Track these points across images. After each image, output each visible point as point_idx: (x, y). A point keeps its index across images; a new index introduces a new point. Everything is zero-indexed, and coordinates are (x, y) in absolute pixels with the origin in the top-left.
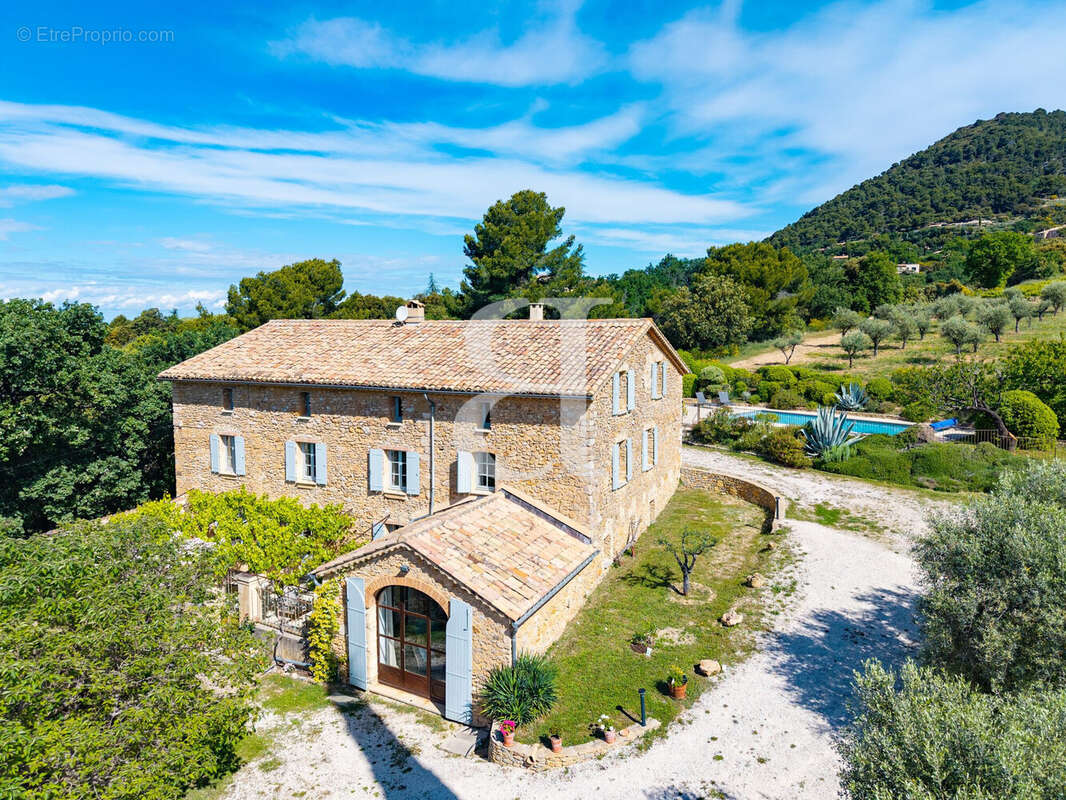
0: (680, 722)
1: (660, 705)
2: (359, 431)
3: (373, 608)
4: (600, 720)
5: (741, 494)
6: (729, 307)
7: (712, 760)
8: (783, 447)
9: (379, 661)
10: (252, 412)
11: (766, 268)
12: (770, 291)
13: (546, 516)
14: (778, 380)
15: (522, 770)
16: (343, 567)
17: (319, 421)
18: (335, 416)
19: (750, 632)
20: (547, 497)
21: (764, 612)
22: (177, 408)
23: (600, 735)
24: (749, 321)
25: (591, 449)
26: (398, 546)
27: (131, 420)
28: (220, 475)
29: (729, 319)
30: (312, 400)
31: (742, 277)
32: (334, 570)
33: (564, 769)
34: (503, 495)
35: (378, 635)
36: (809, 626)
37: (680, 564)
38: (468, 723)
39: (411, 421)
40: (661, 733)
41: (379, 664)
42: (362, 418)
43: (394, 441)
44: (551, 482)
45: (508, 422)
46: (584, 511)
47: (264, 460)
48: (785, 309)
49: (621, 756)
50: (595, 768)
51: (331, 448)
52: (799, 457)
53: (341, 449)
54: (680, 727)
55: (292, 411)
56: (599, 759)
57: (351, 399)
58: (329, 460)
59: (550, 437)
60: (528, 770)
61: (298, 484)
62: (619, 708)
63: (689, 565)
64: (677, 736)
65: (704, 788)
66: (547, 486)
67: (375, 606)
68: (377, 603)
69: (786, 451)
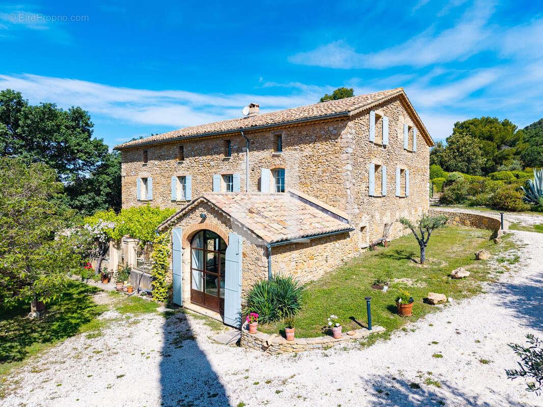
0: (404, 330)
1: (388, 319)
2: (208, 165)
3: (188, 249)
4: (329, 319)
5: (472, 224)
6: (468, 151)
7: (431, 357)
8: (506, 198)
9: (191, 287)
10: (156, 162)
11: (493, 129)
12: (497, 143)
13: (317, 206)
14: (502, 179)
15: (259, 352)
16: (171, 222)
17: (188, 162)
18: (196, 157)
19: (475, 282)
20: (318, 194)
21: (490, 272)
22: (124, 166)
23: (330, 333)
24: (482, 161)
25: (349, 155)
26: (199, 201)
27: (104, 176)
28: (141, 201)
29: (468, 158)
30: (185, 150)
31: (478, 135)
32: (166, 225)
33: (293, 354)
34: (289, 195)
35: (191, 269)
36: (537, 281)
37: (417, 239)
38: (238, 327)
39: (236, 154)
40: (386, 336)
41: (192, 290)
42: (210, 156)
43: (226, 169)
44: (321, 183)
45: (293, 145)
46: (343, 201)
47: (162, 190)
48: (507, 155)
49: (345, 349)
50: (320, 355)
51: (194, 178)
52: (520, 204)
53: (199, 177)
54: (403, 333)
55: (175, 158)
56: (326, 350)
57: (204, 145)
58: (193, 185)
59: (320, 151)
60: (265, 353)
61: (178, 202)
62: (352, 318)
63: (425, 241)
64: (398, 339)
65: (420, 377)
66: (318, 186)
67: (190, 248)
68: (191, 246)
69: (509, 200)
